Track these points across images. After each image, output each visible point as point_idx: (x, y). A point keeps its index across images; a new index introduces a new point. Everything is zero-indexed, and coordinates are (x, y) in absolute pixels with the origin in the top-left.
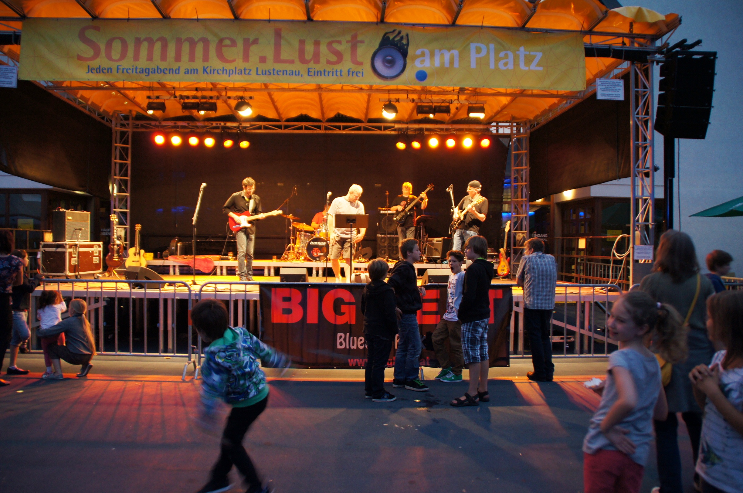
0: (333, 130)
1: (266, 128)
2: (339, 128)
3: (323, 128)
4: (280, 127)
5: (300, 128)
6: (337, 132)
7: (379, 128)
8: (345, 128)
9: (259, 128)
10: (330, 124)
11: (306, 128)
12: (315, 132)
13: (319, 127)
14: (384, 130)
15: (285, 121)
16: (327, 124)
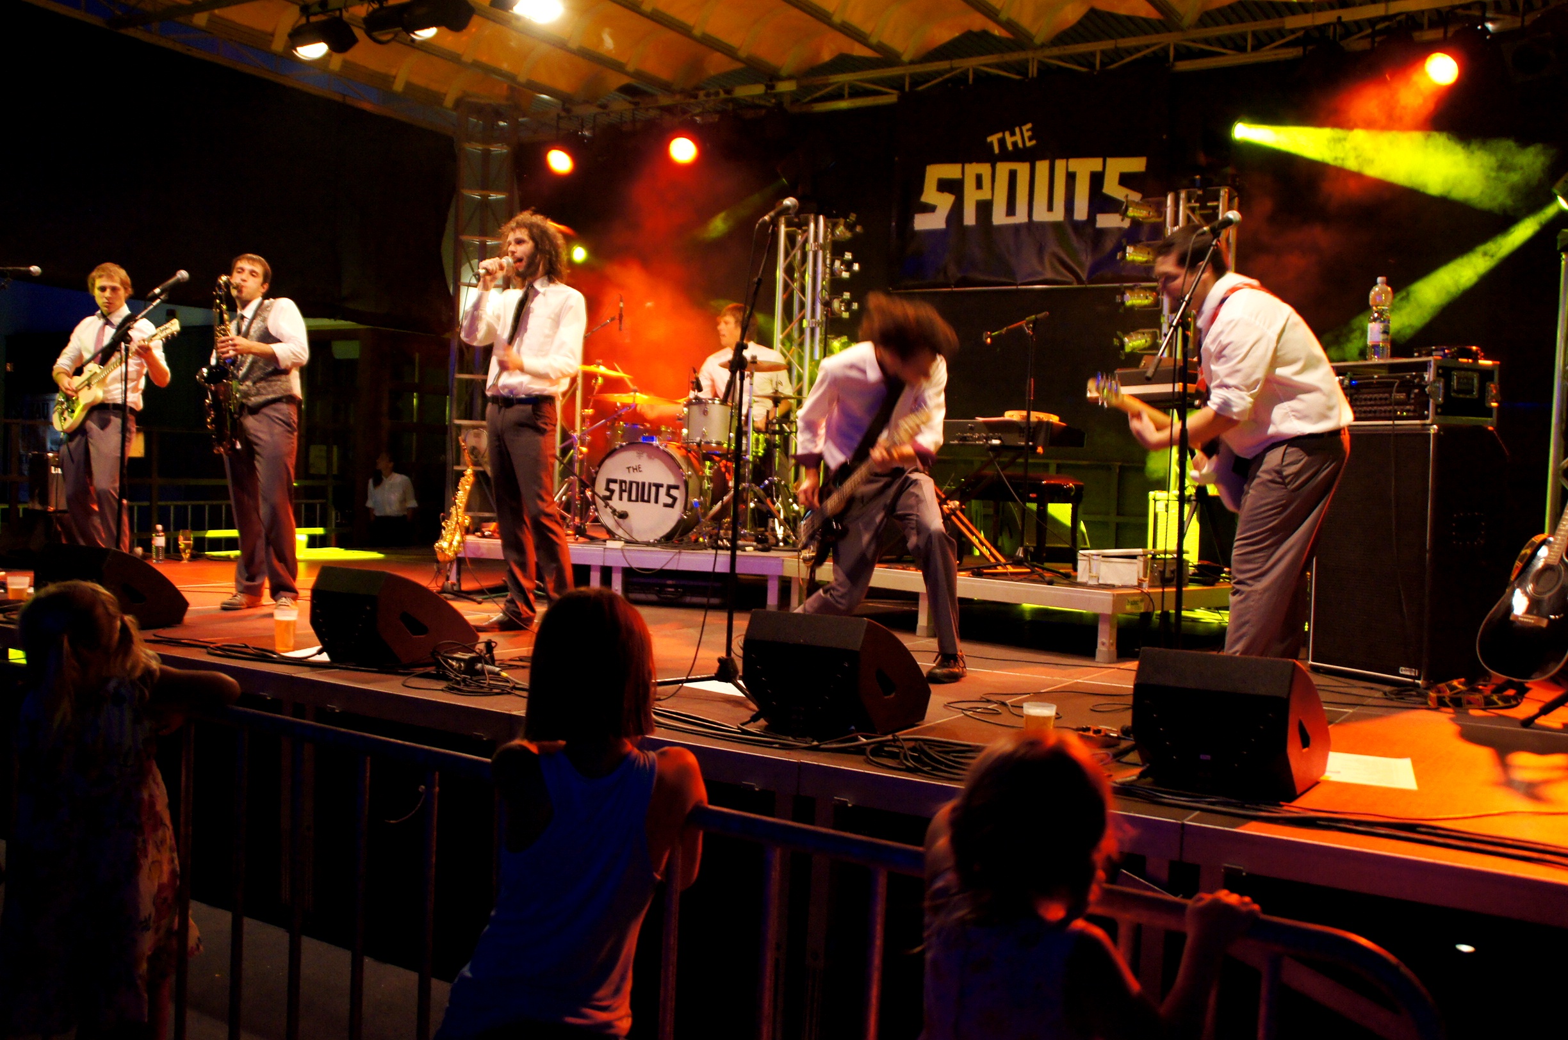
1: (856, 93)
3: (1033, 69)
7: (1236, 43)
9: (838, 96)
10: (1056, 51)
14: (1258, 46)
15: (912, 62)
16: (1047, 52)
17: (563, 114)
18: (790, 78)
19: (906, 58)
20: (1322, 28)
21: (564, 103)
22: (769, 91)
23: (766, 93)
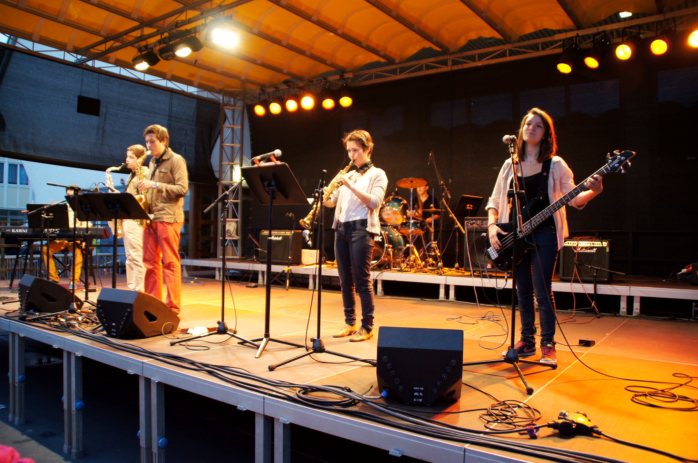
0: (465, 63)
1: (377, 76)
2: (472, 58)
3: (450, 63)
4: (394, 72)
5: (420, 69)
6: (472, 65)
7: (535, 47)
8: (482, 57)
9: (370, 78)
10: (459, 55)
11: (428, 67)
12: (439, 70)
13: (445, 63)
14: (543, 49)
15: (400, 63)
16: (456, 56)
17: (261, 92)
18: (350, 72)
19: (397, 61)
20: (571, 39)
21: (262, 87)
22: (341, 78)
23: (340, 78)
